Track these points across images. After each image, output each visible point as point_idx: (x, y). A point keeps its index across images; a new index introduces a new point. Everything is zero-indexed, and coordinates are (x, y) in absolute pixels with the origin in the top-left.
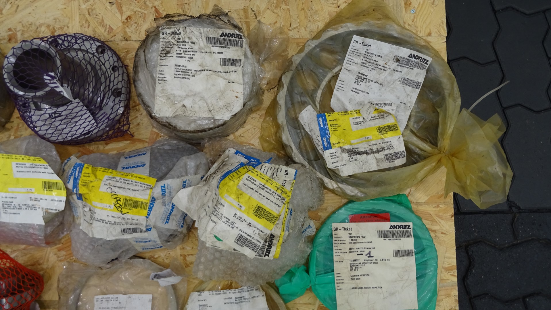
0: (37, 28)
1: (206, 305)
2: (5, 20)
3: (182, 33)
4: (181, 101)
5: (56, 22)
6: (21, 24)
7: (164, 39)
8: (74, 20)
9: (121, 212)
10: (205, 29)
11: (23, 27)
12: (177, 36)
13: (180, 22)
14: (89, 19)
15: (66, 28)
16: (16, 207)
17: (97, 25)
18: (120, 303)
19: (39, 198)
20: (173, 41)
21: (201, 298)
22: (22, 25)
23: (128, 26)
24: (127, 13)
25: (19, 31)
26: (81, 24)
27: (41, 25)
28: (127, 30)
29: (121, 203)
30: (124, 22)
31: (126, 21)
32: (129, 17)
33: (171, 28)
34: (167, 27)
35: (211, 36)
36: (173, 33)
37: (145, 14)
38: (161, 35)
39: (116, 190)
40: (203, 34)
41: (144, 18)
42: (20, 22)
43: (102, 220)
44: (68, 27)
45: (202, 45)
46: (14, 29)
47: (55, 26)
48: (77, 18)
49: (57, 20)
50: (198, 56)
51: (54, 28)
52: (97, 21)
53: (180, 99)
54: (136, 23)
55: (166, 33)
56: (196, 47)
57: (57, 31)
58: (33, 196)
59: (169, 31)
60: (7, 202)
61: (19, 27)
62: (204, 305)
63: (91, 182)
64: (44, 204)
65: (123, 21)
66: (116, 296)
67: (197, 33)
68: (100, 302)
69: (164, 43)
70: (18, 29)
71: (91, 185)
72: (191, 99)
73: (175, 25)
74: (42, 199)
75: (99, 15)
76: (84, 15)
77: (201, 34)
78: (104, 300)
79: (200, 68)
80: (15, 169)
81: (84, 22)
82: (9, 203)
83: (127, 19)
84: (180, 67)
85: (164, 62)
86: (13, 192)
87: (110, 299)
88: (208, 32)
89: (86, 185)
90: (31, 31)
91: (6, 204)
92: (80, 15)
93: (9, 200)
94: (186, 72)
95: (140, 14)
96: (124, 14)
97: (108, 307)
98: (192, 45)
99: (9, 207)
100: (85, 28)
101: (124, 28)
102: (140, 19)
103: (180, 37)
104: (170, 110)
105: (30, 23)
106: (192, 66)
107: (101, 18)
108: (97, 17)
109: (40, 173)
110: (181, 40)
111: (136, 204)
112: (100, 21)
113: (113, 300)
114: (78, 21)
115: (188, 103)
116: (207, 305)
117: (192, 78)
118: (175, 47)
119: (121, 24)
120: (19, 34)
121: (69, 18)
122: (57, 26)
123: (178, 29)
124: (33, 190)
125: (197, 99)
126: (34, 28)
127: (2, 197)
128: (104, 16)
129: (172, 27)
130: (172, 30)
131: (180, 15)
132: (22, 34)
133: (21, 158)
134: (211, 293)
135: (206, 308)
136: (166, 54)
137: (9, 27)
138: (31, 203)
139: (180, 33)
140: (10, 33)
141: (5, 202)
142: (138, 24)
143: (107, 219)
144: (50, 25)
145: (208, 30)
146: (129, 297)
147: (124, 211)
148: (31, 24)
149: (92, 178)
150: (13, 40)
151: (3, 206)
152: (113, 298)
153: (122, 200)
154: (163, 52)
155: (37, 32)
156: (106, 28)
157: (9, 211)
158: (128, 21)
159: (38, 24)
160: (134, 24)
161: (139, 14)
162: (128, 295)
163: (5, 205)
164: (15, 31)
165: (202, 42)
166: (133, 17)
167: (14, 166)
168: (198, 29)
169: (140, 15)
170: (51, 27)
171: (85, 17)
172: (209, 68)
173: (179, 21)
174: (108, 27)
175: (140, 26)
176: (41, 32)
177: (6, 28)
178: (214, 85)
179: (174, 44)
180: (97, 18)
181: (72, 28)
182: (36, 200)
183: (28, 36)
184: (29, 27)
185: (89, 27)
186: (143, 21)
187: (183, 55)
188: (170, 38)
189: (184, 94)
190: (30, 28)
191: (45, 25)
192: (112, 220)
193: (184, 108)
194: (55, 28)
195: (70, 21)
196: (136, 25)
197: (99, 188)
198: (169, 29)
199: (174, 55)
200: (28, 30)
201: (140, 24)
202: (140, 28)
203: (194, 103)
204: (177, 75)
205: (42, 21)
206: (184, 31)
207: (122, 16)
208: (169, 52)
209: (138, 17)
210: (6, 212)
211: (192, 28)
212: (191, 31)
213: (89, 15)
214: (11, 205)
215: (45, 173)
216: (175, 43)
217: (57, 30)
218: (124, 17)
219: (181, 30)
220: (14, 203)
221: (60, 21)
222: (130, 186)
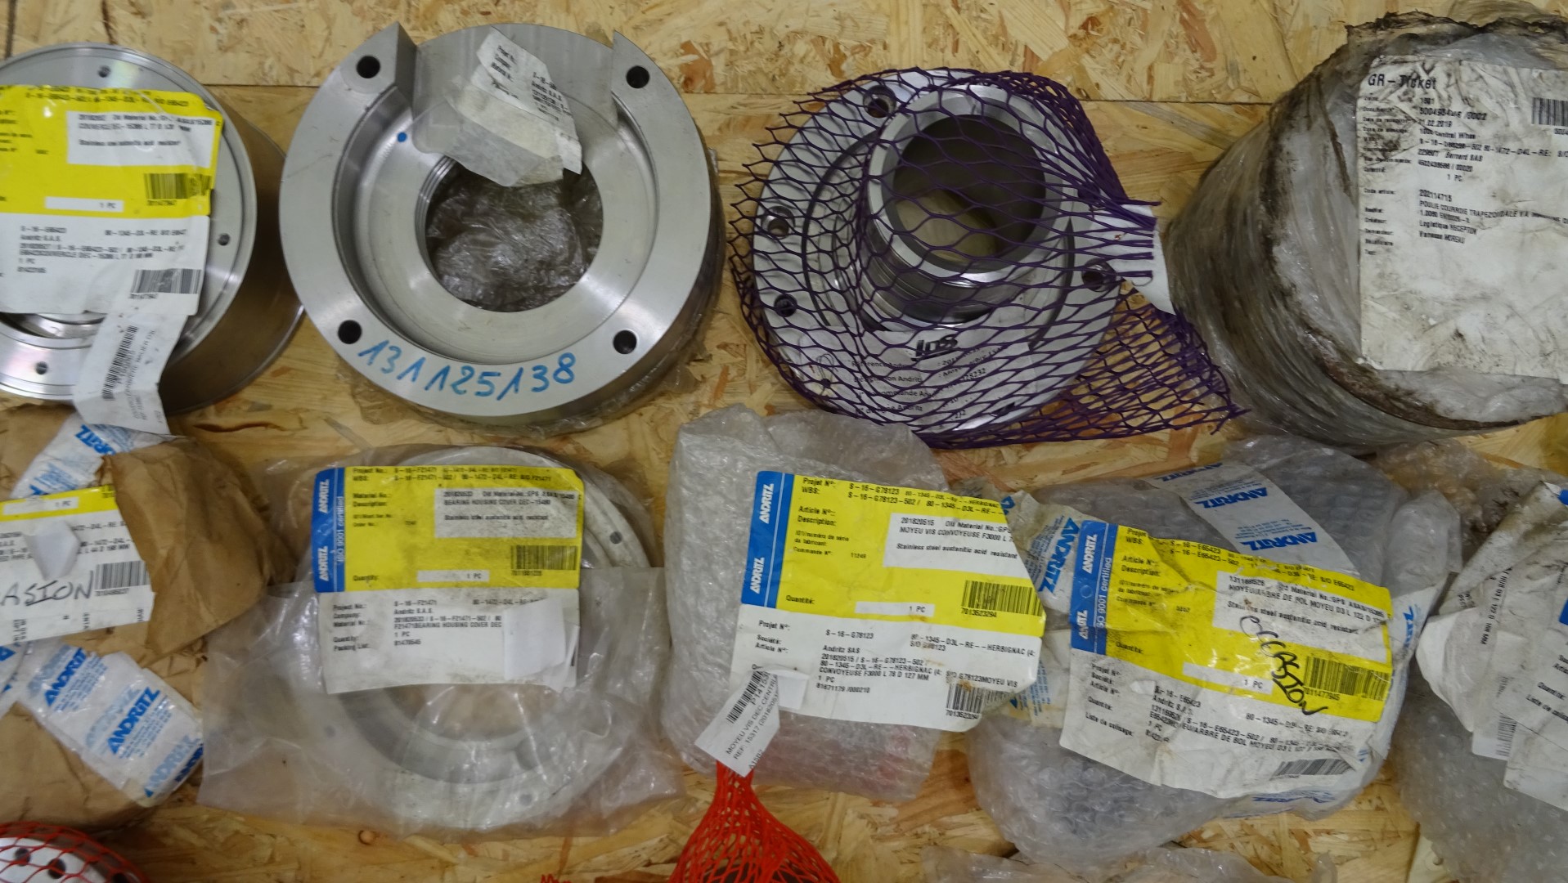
0: (781, 45)
2: (669, 14)
3: (1442, 80)
4: (1446, 318)
5: (843, 27)
6: (723, 29)
7: (1370, 98)
8: (907, 23)
9: (1302, 704)
10: (1525, 72)
11: (732, 39)
12: (1418, 91)
13: (1436, 44)
14: (955, 23)
15: (877, 49)
16: (864, 667)
17: (984, 42)
19: (943, 638)
20: (1405, 107)
22: (729, 32)
23: (1088, 52)
24: (1084, 6)
25: (717, 54)
26: (930, 40)
27: (797, 34)
28: (1087, 61)
29: (1300, 674)
30: (1074, 37)
31: (1081, 33)
32: (1091, 22)
33: (1405, 62)
34: (1396, 58)
35: (1549, 96)
36: (1405, 79)
37: (1144, 10)
38: (1365, 85)
39: (1278, 625)
40: (1519, 89)
41: (1144, 27)
42: (721, 24)
43: (1223, 730)
44: (885, 47)
45: (1515, 125)
46: (701, 44)
47: (840, 41)
48: (916, 18)
49: (848, 23)
50: (1490, 166)
51: (836, 46)
52: (984, 31)
53: (1438, 310)
54: (1115, 41)
55: (1381, 78)
56: (1485, 132)
57: (850, 60)
58: (923, 631)
59: (1392, 73)
60: (841, 650)
61: (719, 40)
63: (1170, 592)
64: (959, 661)
65: (1071, 32)
67: (1496, 84)
69: (1373, 115)
70: (714, 48)
71: (1168, 604)
72: (1480, 310)
73: (1415, 52)
74: (954, 643)
75: (991, 9)
76: (937, 6)
77: (1512, 86)
79: (1494, 206)
80: (896, 537)
81: (939, 31)
82: (846, 654)
83: (1084, 26)
84: (1433, 200)
85: (1379, 181)
86: (864, 617)
88: (1534, 80)
89: (1142, 600)
90: (760, 54)
91: (835, 658)
92: (925, 6)
93: (847, 643)
94: (1452, 215)
95: (1129, 10)
96: (1073, 8)
98: (1474, 123)
99: (844, 668)
100: (942, 51)
101: (1078, 57)
102: (1131, 29)
103: (1432, 93)
104: (1417, 347)
105: (755, 28)
106: (1469, 197)
107: (996, 20)
108: (983, 15)
109: (966, 554)
110: (1436, 106)
111: (1351, 680)
112: (994, 30)
114: (919, 29)
115: (1470, 323)
117: (1470, 239)
118: (1416, 129)
119: (1063, 43)
120: (719, 66)
121: (888, 16)
122: (847, 43)
123: (1427, 66)
124: (930, 611)
125: (1501, 314)
126: (769, 44)
127: (828, 633)
128: (1005, 13)
129: (1410, 58)
130: (1405, 70)
131: (1427, 20)
132: (730, 65)
133: (925, 500)
136: (1383, 151)
137: (684, 40)
138: (911, 654)
139: (1432, 82)
140: (690, 58)
141: (833, 649)
142: (1123, 47)
143: (1245, 728)
144: (824, 40)
145: (1535, 74)
147: (1312, 701)
148: (760, 32)
149: (1169, 578)
150: (700, 84)
151: (823, 663)
153: (1301, 662)
154: (1372, 145)
155: (781, 61)
156: (1014, 54)
157: (840, 679)
158: (1088, 33)
159: (781, 32)
160: (1110, 45)
161: (1125, 12)
163: (830, 661)
164: (707, 52)
165: (1517, 117)
166: (1104, 20)
167: (895, 524)
168: (1499, 68)
169: (1128, 17)
170: (829, 45)
171: (942, 13)
172: (1531, 206)
173: (1435, 40)
174: (1021, 50)
175: (1132, 51)
176: (796, 61)
177: (674, 43)
178: (1551, 267)
179: (1408, 118)
180: (985, 20)
181: (901, 50)
182: (933, 643)
183: (750, 71)
184: (752, 43)
185: (955, 49)
186: (1141, 36)
187: (1441, 158)
188: (1393, 98)
189: (1448, 293)
190: (756, 44)
191: (808, 38)
192: (1266, 732)
193: (1458, 343)
194: (842, 48)
195: (893, 27)
196: (1116, 48)
197: (1210, 615)
198: (1395, 67)
199: (1413, 155)
200: (747, 49)
201: (1128, 46)
202: (1130, 58)
203: (1492, 325)
204: (1427, 225)
205: (795, 24)
206: (1449, 75)
207: (1067, 17)
208: (1393, 146)
209: (1121, 21)
210: (829, 683)
211: (1480, 65)
212: (1474, 76)
213: (958, 9)
214: (852, 659)
215: (984, 552)
216: (1413, 114)
217: (848, 53)
218: (1077, 20)
219: (1439, 73)
220: (860, 655)
221: (857, 25)
222: (1319, 615)
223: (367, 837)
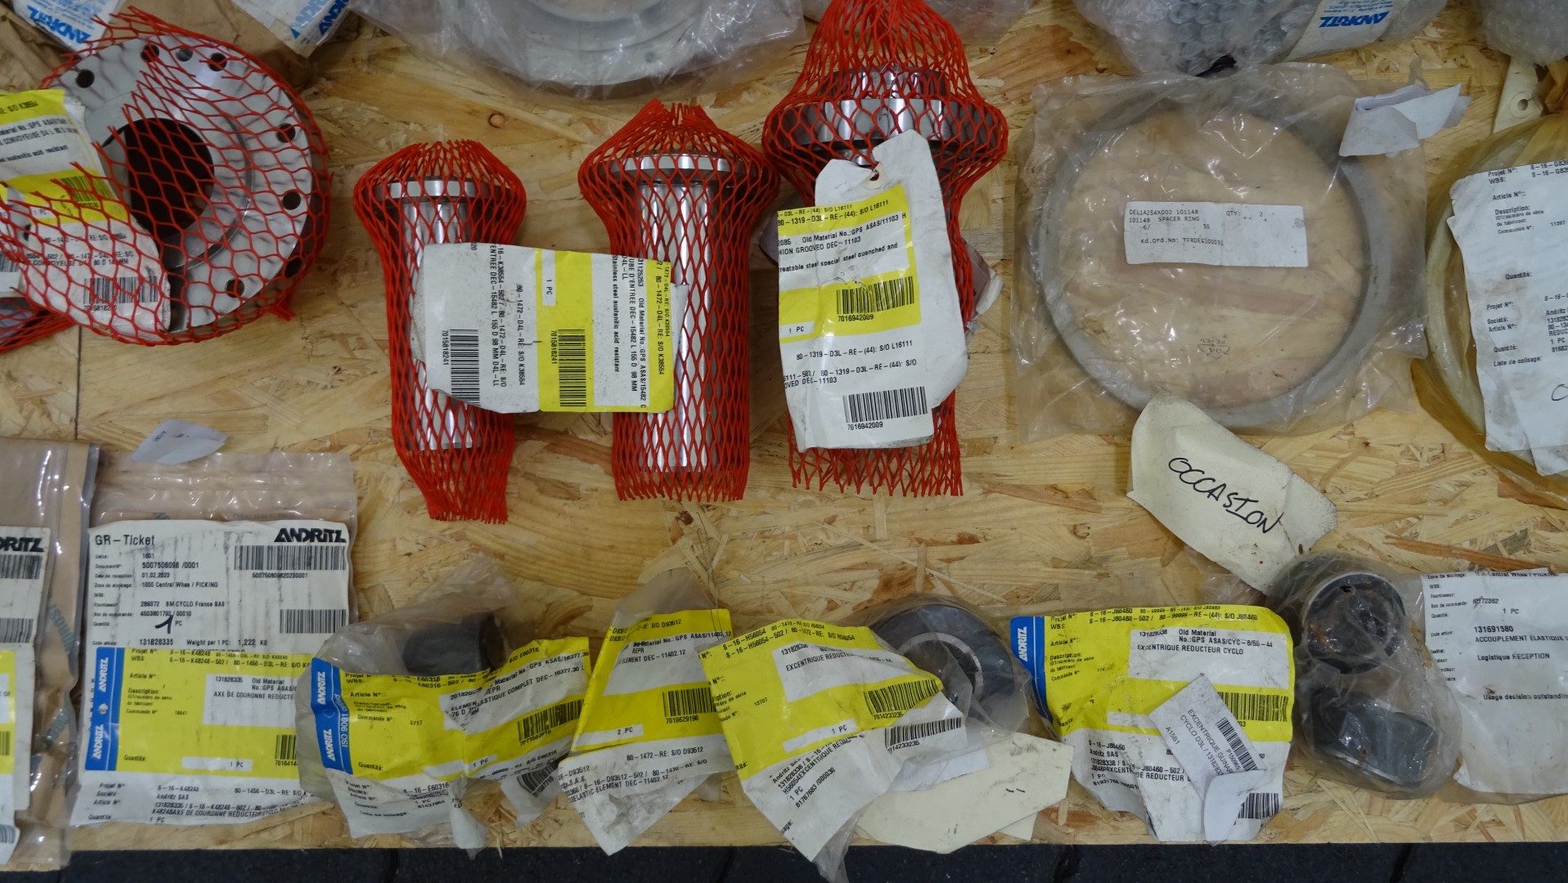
1: (1523, 209)
18: (1206, 226)
21: (1501, 189)
62: (1516, 210)
66: (1190, 206)
68: (1143, 224)
78: (1154, 218)
87: (1174, 214)
97: (1172, 237)
113: (1182, 217)
116: (1527, 208)
134: (1539, 168)
135: (1525, 217)
146: (1230, 212)
152: (1182, 212)
162: (1228, 206)
223: (496, 120)
